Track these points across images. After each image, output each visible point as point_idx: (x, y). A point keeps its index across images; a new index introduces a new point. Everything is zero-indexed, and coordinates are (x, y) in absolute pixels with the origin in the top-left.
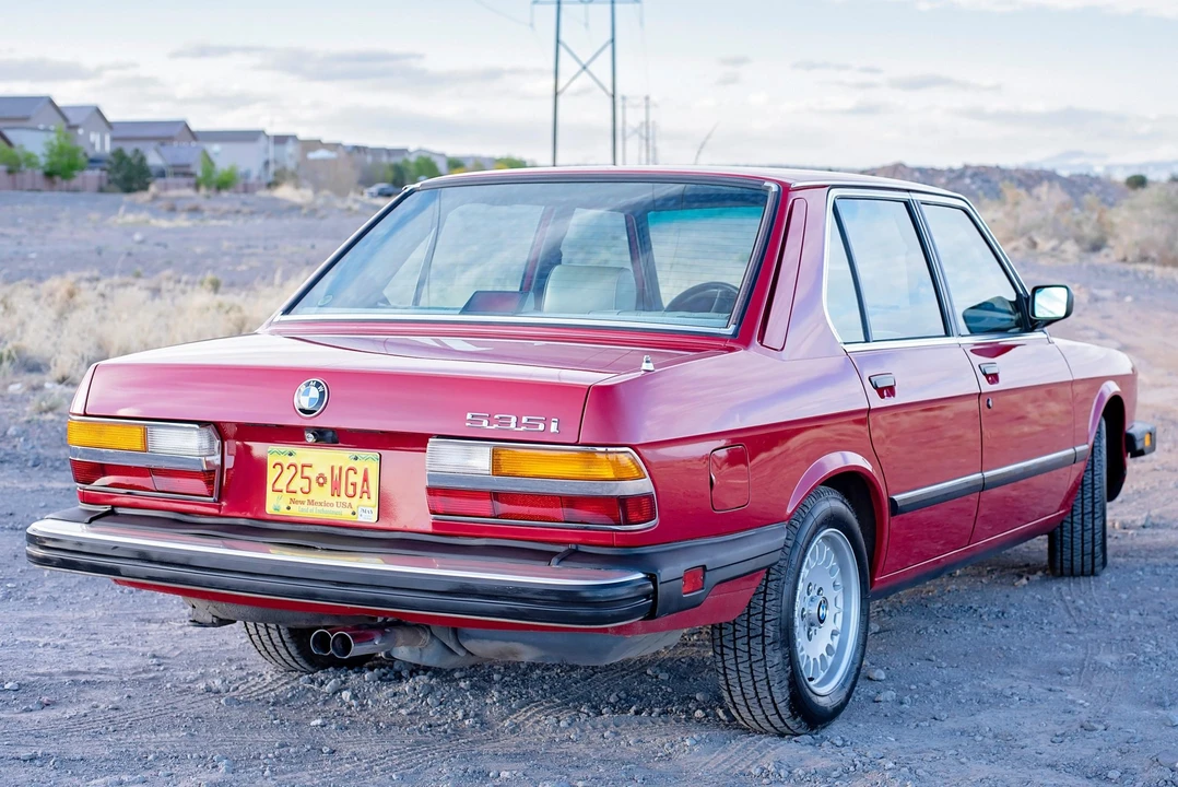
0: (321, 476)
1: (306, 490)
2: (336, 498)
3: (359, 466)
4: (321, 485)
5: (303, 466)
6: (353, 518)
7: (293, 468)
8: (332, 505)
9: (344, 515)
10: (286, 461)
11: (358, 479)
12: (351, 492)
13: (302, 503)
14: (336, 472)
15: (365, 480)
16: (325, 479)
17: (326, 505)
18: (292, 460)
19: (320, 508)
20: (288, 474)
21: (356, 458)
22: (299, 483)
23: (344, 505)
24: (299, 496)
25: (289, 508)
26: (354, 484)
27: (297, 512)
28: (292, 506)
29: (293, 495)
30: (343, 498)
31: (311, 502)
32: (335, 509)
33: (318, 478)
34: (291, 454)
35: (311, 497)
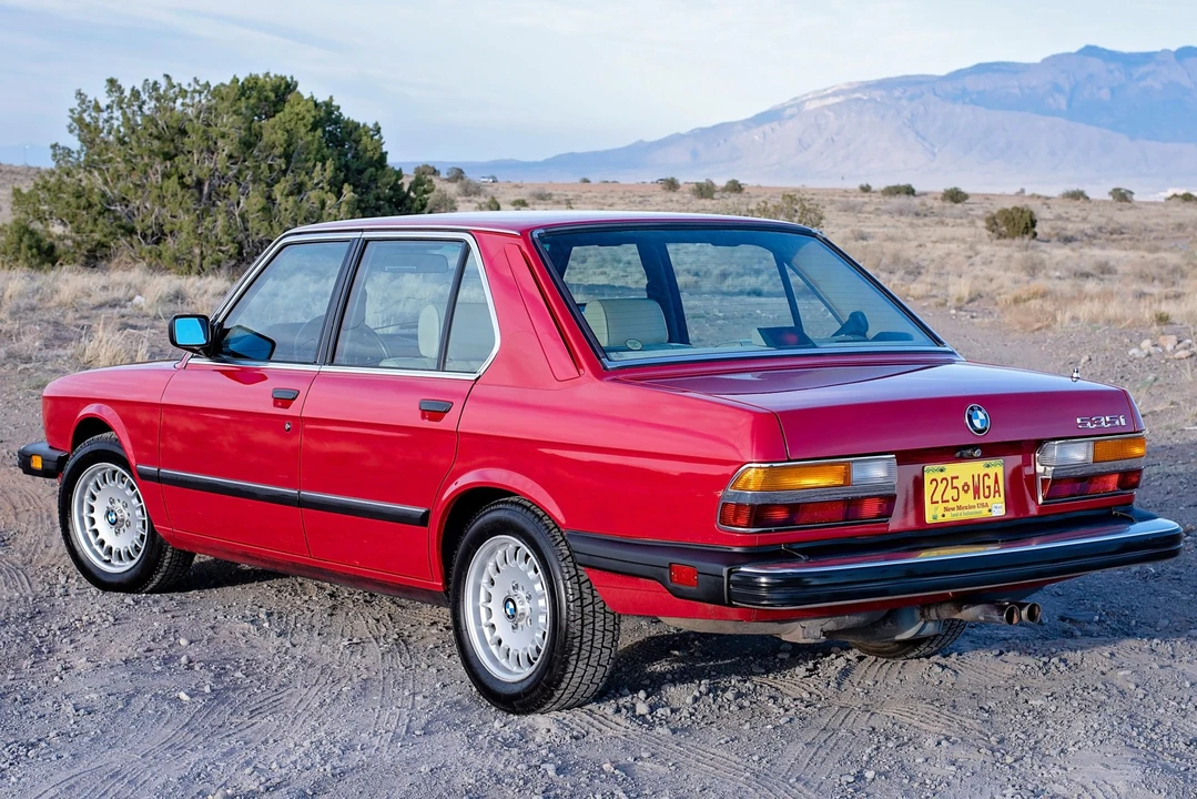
0: (966, 484)
1: (956, 498)
2: (977, 501)
3: (991, 471)
4: (966, 492)
5: (953, 478)
6: (989, 515)
7: (945, 482)
8: (974, 507)
9: (983, 514)
10: (939, 476)
11: (990, 482)
12: (987, 494)
13: (953, 509)
14: (976, 479)
15: (996, 481)
16: (968, 487)
17: (970, 507)
18: (943, 475)
19: (966, 511)
20: (941, 487)
21: (988, 466)
22: (950, 493)
23: (983, 505)
24: (952, 504)
25: (943, 516)
26: (989, 487)
27: (949, 517)
28: (946, 513)
29: (946, 505)
30: (983, 500)
31: (959, 508)
32: (977, 510)
33: (963, 487)
34: (942, 470)
35: (958, 503)
